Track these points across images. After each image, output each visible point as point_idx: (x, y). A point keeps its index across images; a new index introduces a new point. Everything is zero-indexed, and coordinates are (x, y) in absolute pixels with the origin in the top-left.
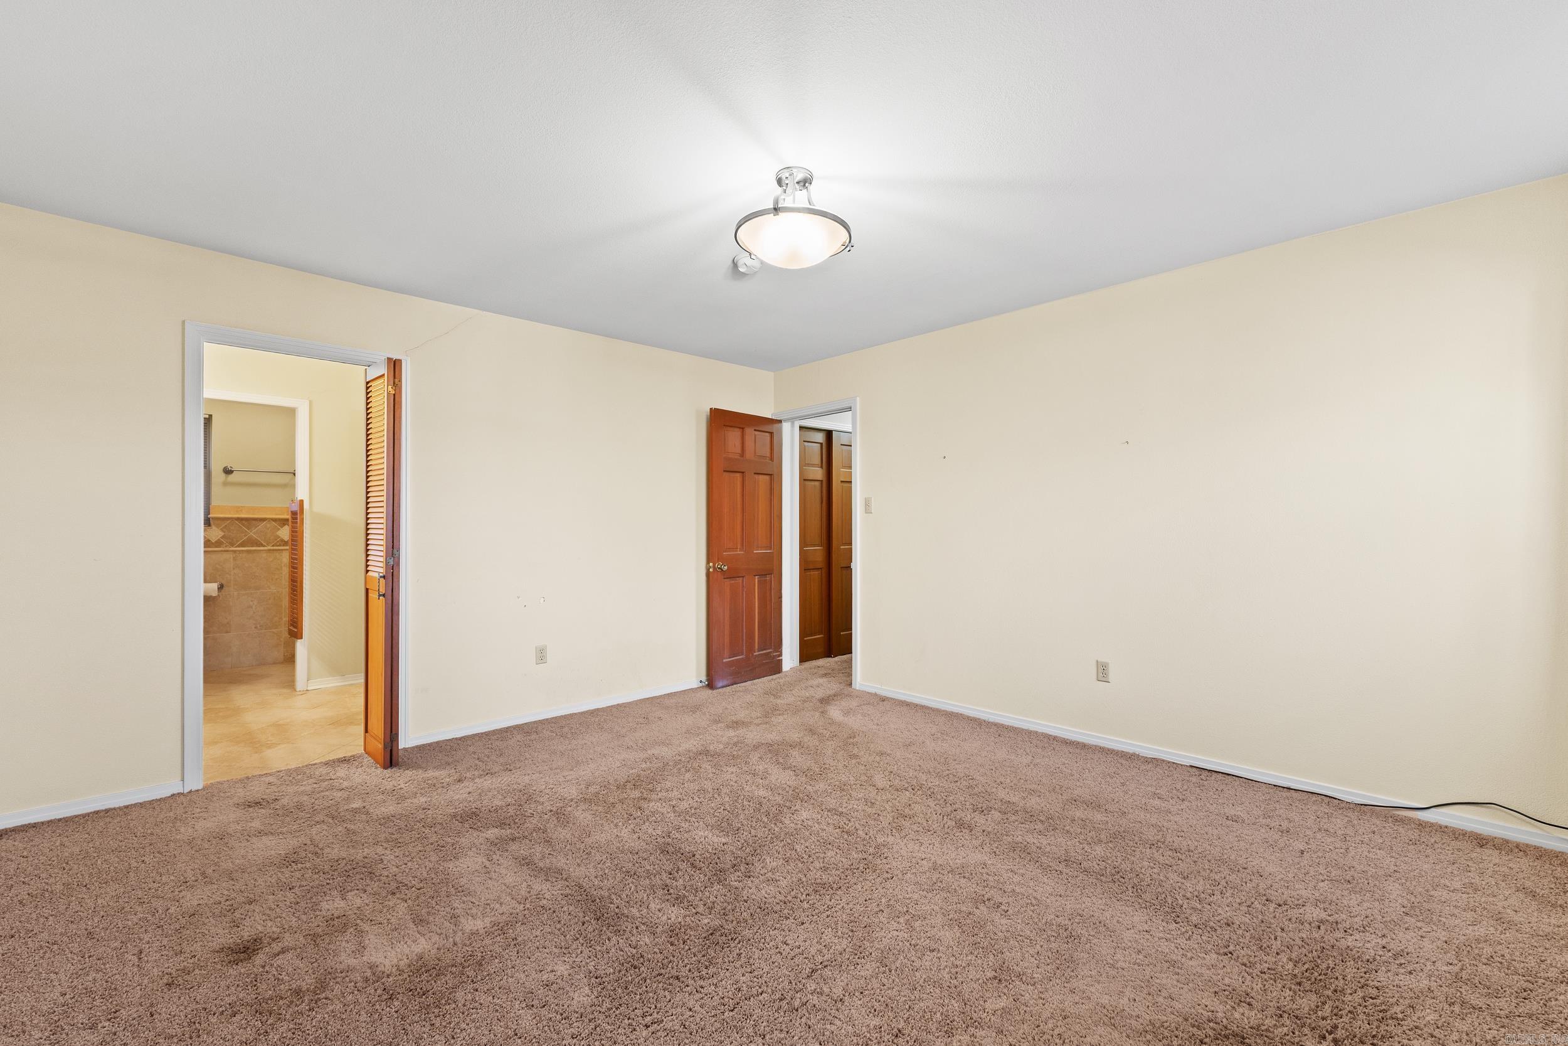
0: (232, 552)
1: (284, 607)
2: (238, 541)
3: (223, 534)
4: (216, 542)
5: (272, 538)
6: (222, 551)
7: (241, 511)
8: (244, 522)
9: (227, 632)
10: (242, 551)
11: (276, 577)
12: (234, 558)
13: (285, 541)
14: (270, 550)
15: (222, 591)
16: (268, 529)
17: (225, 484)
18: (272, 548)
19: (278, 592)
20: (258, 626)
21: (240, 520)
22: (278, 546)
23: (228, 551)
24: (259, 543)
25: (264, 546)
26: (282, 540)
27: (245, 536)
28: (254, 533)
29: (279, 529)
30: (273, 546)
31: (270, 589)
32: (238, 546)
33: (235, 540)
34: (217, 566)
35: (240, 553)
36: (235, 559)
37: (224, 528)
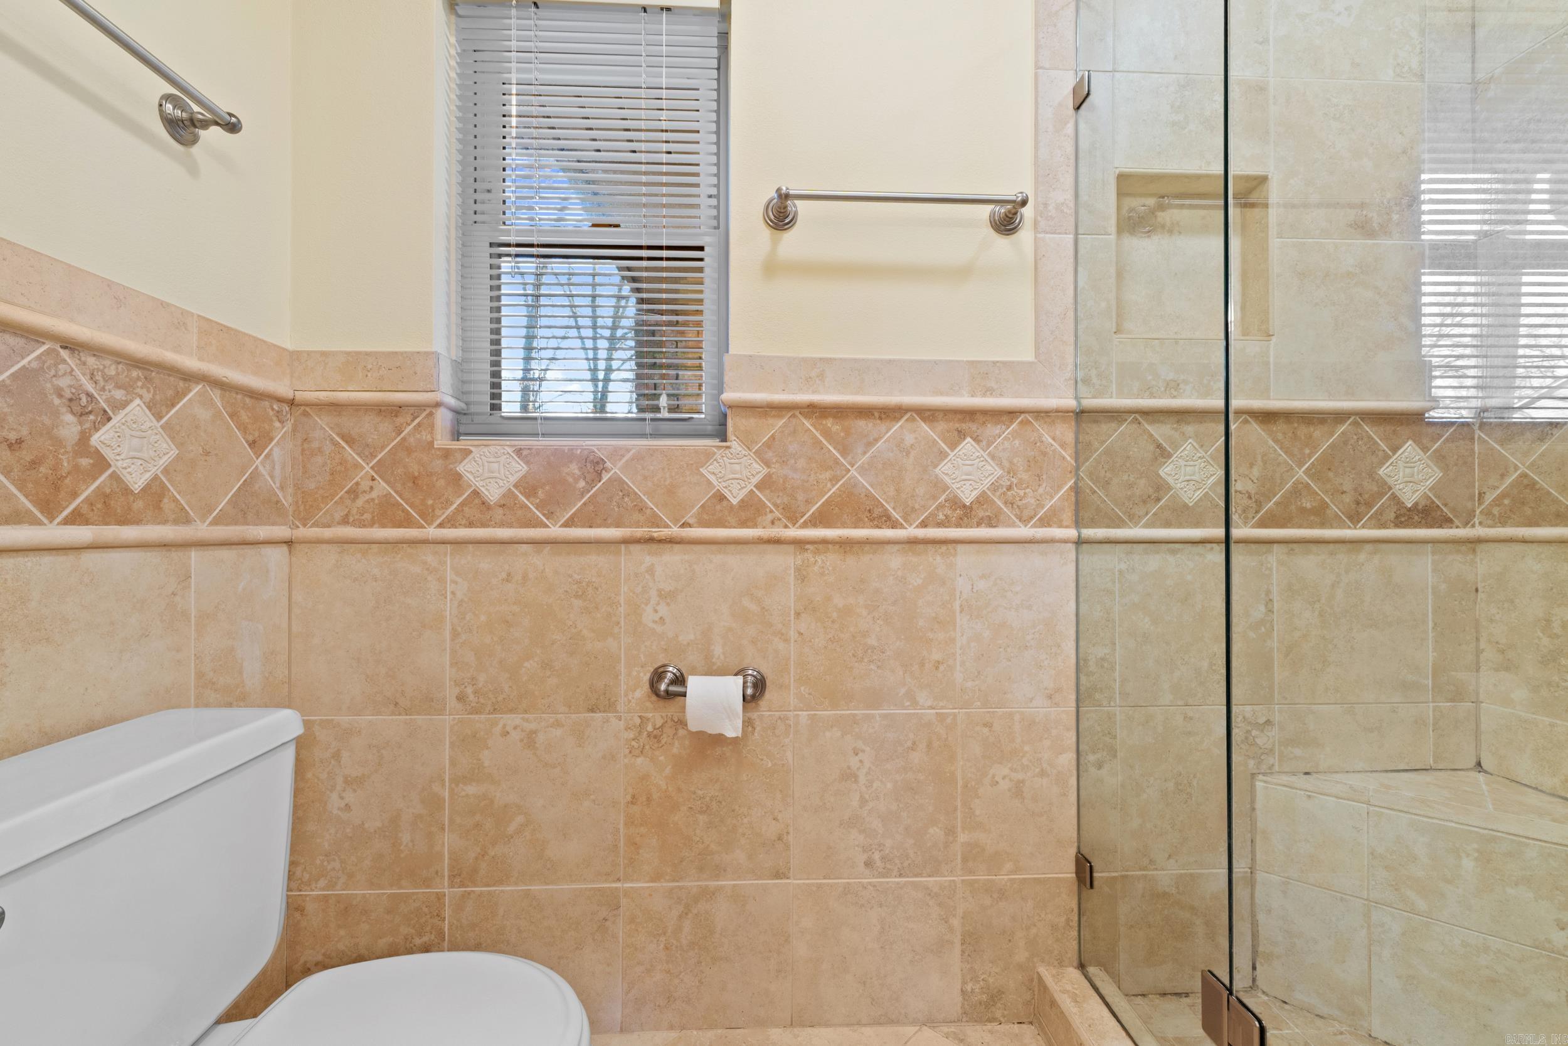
0: (791, 548)
1: (960, 783)
2: (809, 502)
3: (765, 471)
4: (744, 505)
5: (921, 490)
6: (761, 541)
7: (821, 376)
8: (829, 422)
9: (778, 875)
10: (824, 542)
11: (936, 656)
12: (798, 570)
13: (964, 506)
14: (913, 542)
15: (763, 703)
16: (908, 453)
17: (772, 268)
18: (921, 533)
19: (941, 717)
20: (877, 856)
21: (814, 410)
22: (940, 525)
23: (777, 541)
24: (877, 511)
25: (895, 525)
26: (955, 502)
27: (834, 480)
28: (862, 470)
29: (943, 455)
30: (924, 525)
31: (915, 703)
32: (813, 522)
33: (801, 497)
34: (746, 602)
35: (817, 552)
36: (802, 576)
37: (768, 445)
